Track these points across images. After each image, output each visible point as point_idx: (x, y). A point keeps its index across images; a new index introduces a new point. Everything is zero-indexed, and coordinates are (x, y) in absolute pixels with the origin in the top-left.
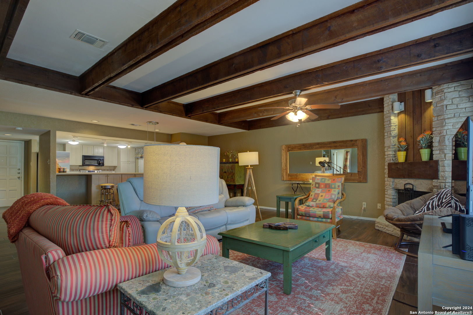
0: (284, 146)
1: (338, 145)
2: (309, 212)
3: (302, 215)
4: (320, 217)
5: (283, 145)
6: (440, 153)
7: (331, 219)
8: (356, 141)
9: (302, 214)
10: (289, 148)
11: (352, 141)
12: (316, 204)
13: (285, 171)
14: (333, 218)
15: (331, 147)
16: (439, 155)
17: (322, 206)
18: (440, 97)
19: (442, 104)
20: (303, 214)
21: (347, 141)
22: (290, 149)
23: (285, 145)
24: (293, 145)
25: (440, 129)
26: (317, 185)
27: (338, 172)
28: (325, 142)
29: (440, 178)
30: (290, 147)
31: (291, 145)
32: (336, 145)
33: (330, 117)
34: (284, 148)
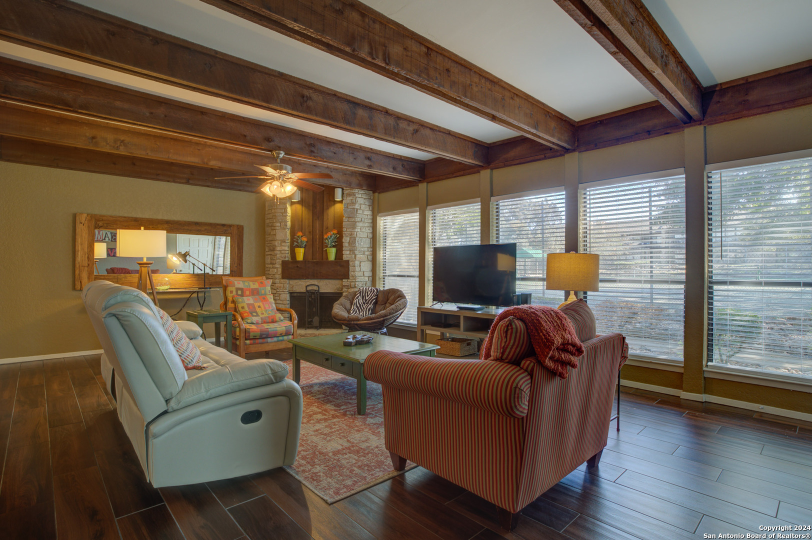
0: (85, 215)
1: (203, 229)
2: (268, 331)
3: (255, 338)
4: (281, 335)
5: (81, 214)
6: (350, 254)
7: (293, 335)
8: (230, 226)
9: (254, 336)
10: (99, 221)
11: (224, 225)
12: (262, 318)
13: (86, 269)
14: (294, 334)
15: (191, 230)
16: (350, 256)
17: (271, 321)
18: (352, 200)
19: (353, 207)
20: (256, 336)
21: (218, 224)
22: (101, 224)
23: (88, 215)
24: (111, 216)
25: (351, 230)
26: (240, 292)
27: (202, 270)
28: (180, 221)
29: (351, 278)
30: (102, 220)
31: (104, 216)
32: (200, 228)
33: (191, 181)
34: (83, 220)
